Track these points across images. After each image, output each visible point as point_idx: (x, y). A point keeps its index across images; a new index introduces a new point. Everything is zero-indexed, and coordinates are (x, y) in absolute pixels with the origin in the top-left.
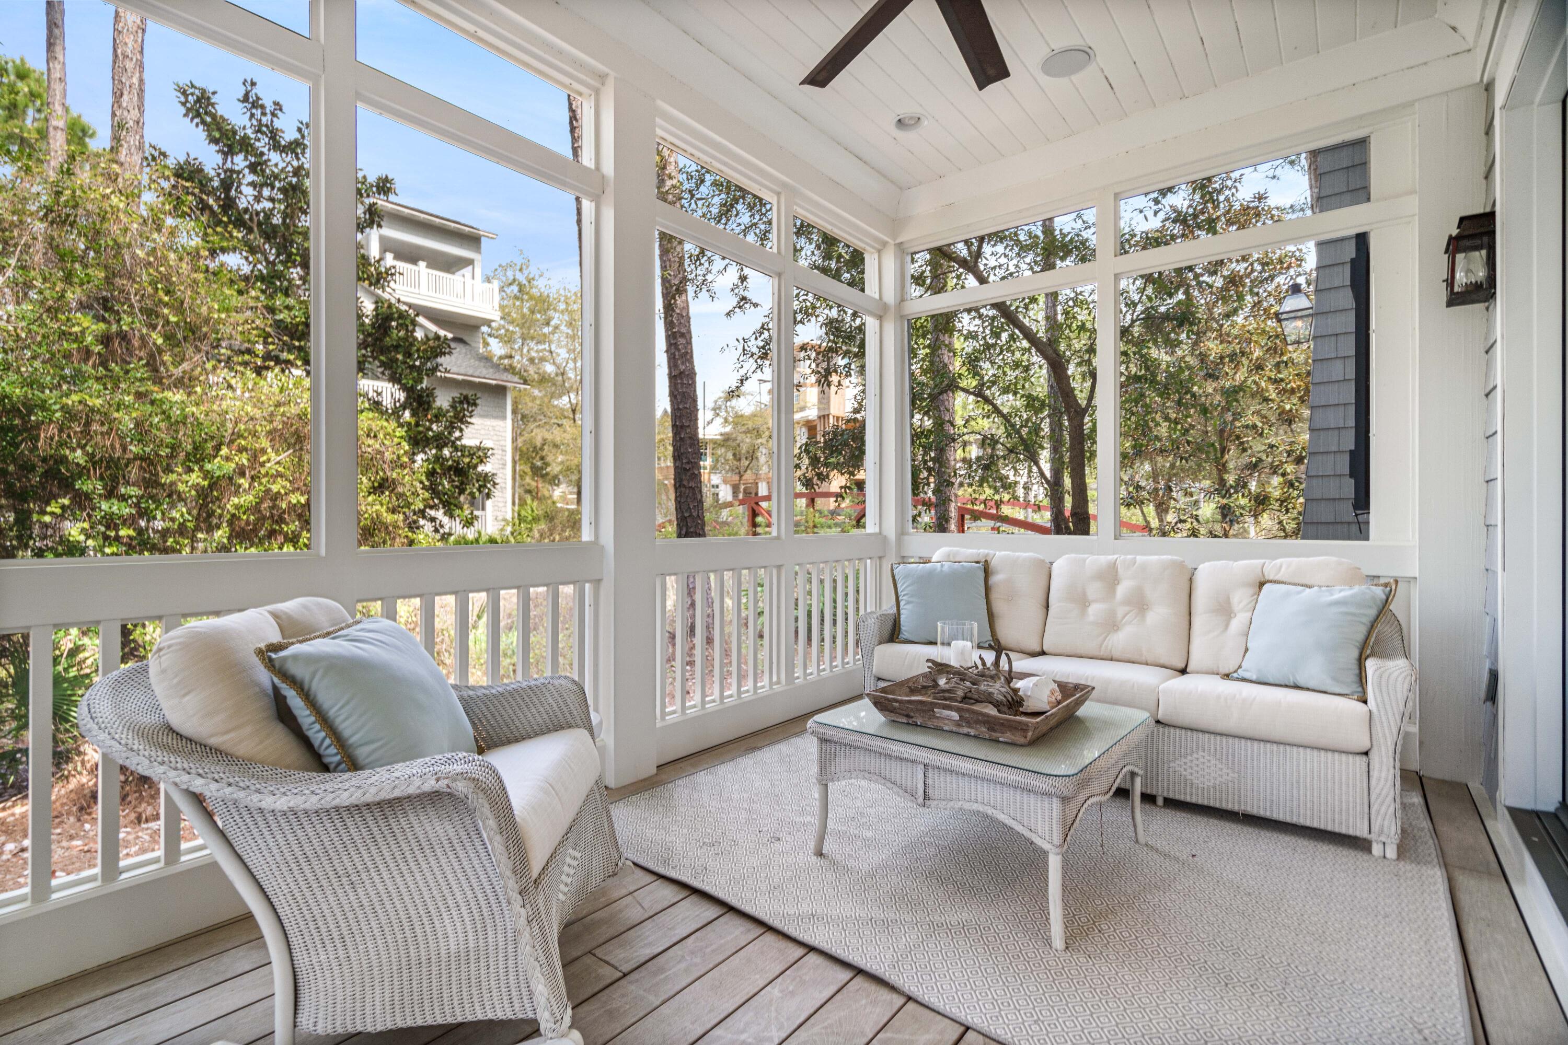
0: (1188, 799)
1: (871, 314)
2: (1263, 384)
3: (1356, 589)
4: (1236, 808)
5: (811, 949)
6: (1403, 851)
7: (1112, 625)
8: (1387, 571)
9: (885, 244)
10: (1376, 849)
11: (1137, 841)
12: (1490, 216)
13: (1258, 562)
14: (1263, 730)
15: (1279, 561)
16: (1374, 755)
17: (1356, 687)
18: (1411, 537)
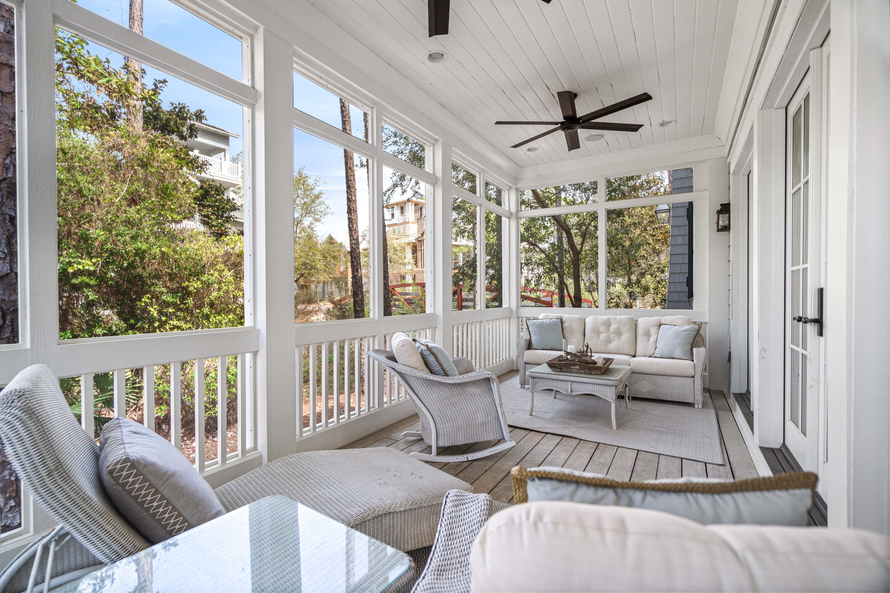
0: (640, 396)
1: (505, 216)
2: (647, 237)
3: (690, 326)
4: (655, 398)
5: (547, 433)
6: (703, 407)
7: (609, 341)
8: (699, 320)
9: (511, 187)
10: (696, 406)
11: (627, 408)
12: (729, 204)
13: (658, 318)
14: (663, 372)
15: (665, 317)
16: (696, 377)
17: (690, 357)
18: (706, 308)
